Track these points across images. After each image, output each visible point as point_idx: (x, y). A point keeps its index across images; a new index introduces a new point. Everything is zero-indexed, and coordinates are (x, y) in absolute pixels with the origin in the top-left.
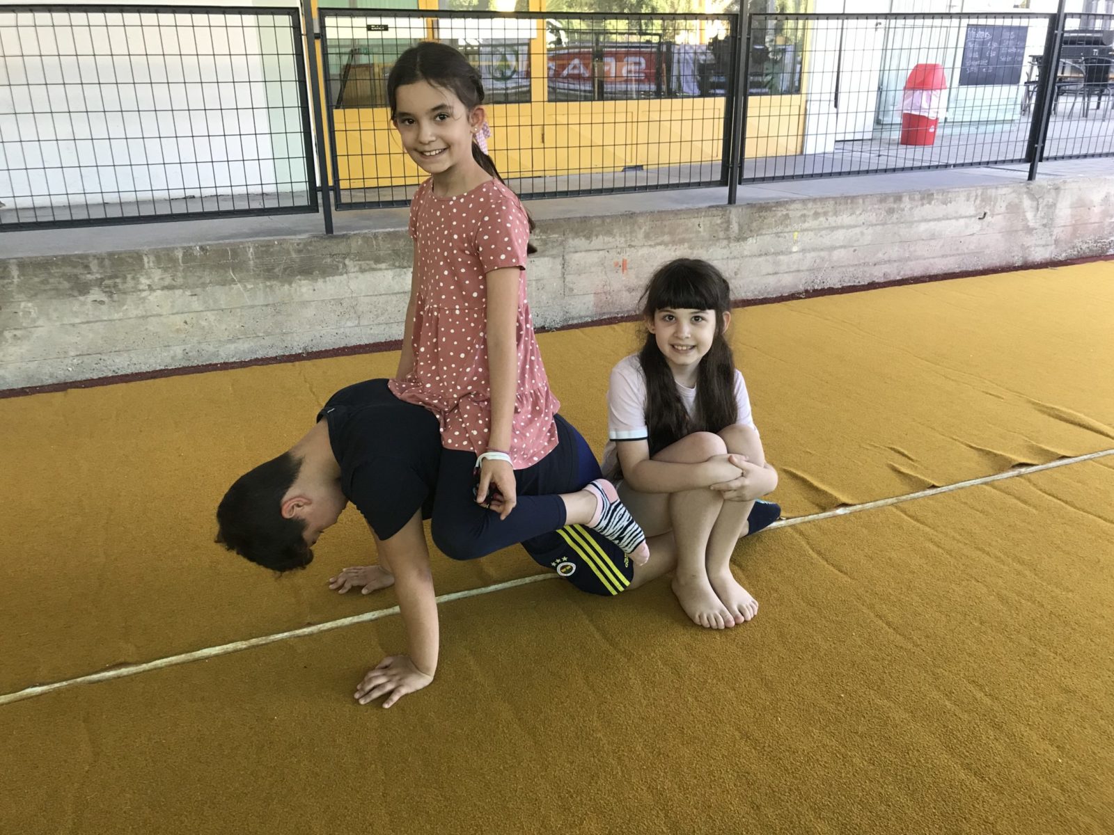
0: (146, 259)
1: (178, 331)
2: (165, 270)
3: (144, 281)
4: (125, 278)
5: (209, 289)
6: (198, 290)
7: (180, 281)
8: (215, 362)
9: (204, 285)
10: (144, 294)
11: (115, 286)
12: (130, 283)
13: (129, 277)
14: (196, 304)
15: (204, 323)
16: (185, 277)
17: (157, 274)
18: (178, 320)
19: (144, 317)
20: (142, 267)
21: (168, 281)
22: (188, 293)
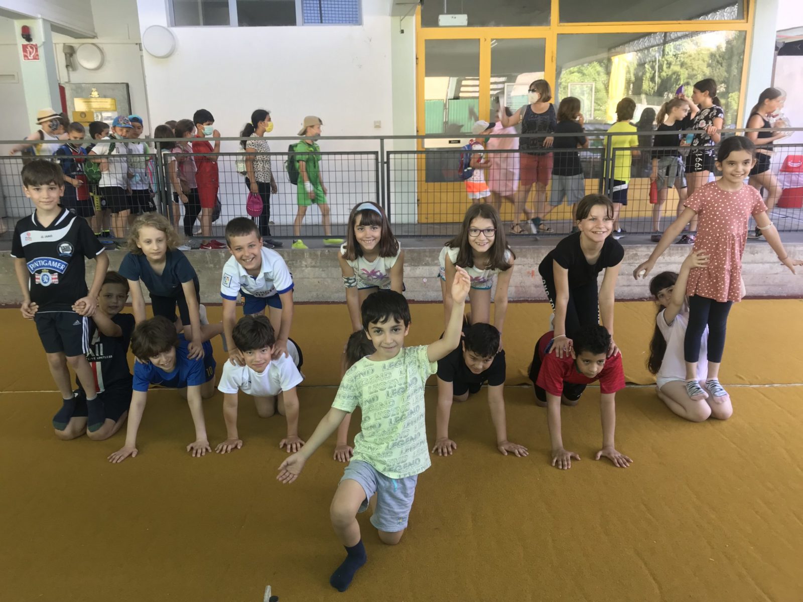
0: (305, 254)
1: (315, 286)
2: (313, 259)
3: (304, 263)
4: (297, 261)
5: (329, 269)
6: (325, 269)
7: (318, 264)
8: (329, 301)
9: (328, 267)
10: (303, 268)
11: (293, 264)
12: (299, 263)
13: (298, 261)
14: (324, 275)
15: (326, 283)
16: (320, 263)
17: (309, 261)
18: (316, 281)
19: (302, 278)
20: (304, 257)
21: (313, 264)
22: (321, 270)
